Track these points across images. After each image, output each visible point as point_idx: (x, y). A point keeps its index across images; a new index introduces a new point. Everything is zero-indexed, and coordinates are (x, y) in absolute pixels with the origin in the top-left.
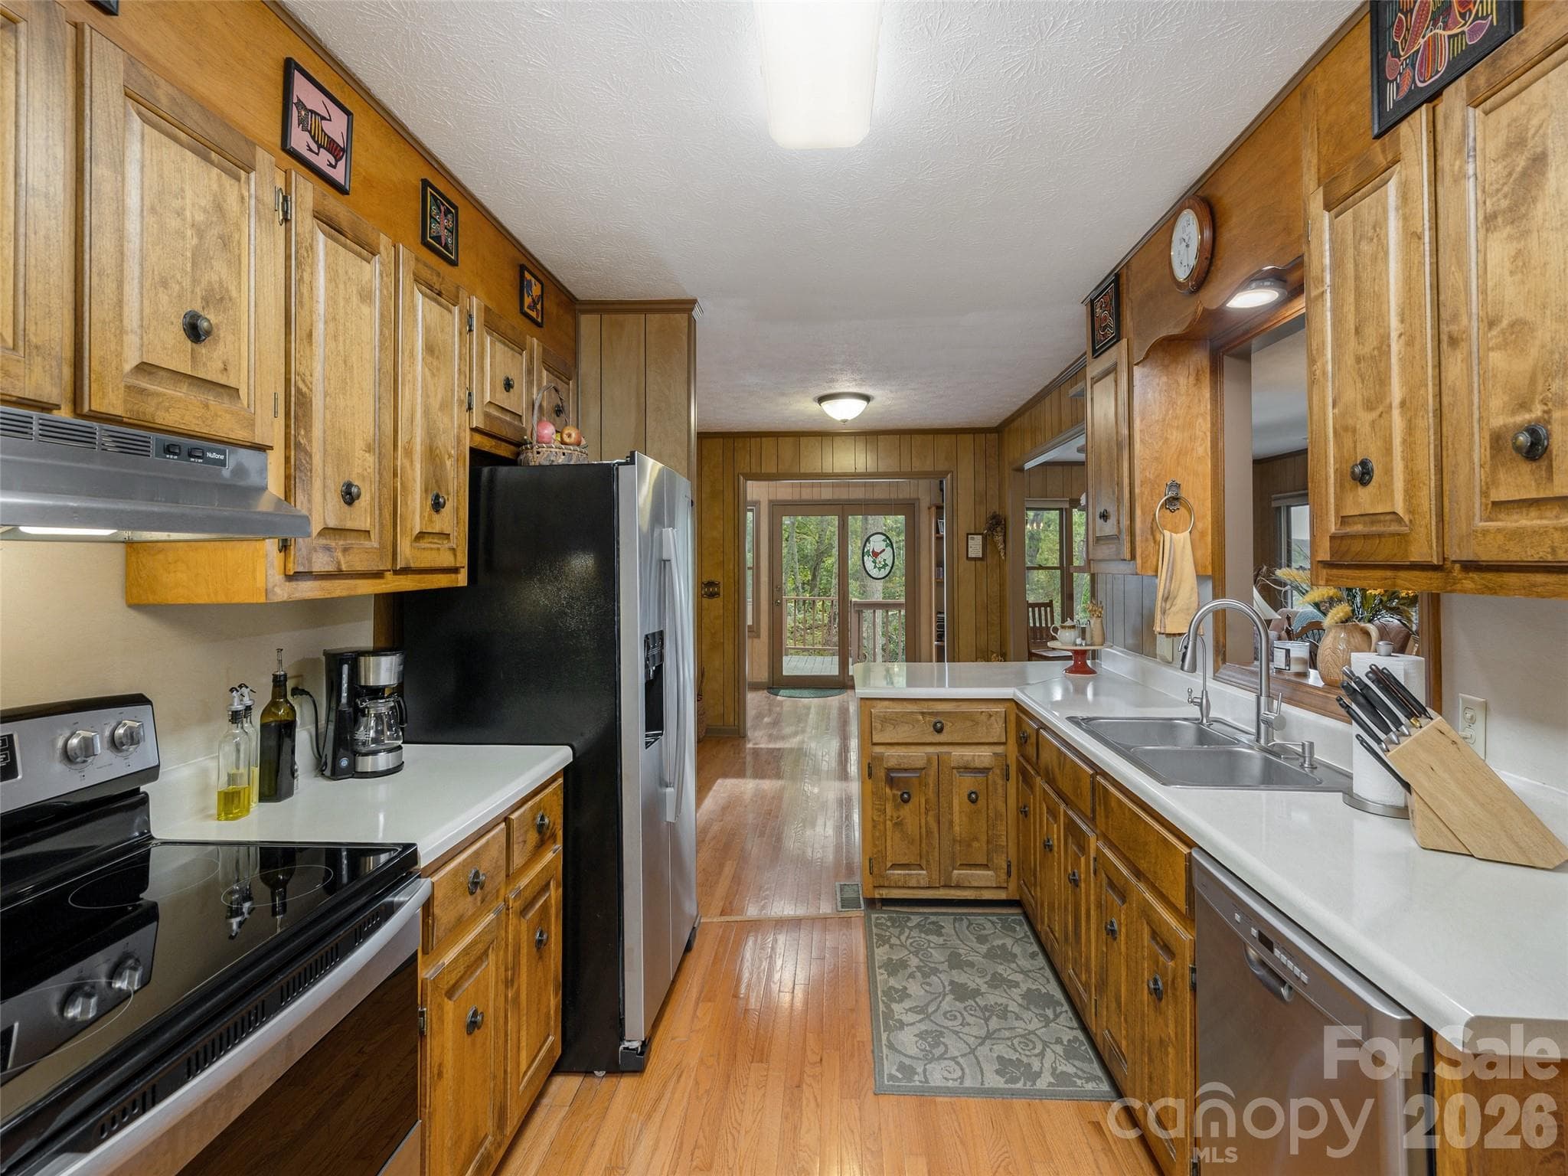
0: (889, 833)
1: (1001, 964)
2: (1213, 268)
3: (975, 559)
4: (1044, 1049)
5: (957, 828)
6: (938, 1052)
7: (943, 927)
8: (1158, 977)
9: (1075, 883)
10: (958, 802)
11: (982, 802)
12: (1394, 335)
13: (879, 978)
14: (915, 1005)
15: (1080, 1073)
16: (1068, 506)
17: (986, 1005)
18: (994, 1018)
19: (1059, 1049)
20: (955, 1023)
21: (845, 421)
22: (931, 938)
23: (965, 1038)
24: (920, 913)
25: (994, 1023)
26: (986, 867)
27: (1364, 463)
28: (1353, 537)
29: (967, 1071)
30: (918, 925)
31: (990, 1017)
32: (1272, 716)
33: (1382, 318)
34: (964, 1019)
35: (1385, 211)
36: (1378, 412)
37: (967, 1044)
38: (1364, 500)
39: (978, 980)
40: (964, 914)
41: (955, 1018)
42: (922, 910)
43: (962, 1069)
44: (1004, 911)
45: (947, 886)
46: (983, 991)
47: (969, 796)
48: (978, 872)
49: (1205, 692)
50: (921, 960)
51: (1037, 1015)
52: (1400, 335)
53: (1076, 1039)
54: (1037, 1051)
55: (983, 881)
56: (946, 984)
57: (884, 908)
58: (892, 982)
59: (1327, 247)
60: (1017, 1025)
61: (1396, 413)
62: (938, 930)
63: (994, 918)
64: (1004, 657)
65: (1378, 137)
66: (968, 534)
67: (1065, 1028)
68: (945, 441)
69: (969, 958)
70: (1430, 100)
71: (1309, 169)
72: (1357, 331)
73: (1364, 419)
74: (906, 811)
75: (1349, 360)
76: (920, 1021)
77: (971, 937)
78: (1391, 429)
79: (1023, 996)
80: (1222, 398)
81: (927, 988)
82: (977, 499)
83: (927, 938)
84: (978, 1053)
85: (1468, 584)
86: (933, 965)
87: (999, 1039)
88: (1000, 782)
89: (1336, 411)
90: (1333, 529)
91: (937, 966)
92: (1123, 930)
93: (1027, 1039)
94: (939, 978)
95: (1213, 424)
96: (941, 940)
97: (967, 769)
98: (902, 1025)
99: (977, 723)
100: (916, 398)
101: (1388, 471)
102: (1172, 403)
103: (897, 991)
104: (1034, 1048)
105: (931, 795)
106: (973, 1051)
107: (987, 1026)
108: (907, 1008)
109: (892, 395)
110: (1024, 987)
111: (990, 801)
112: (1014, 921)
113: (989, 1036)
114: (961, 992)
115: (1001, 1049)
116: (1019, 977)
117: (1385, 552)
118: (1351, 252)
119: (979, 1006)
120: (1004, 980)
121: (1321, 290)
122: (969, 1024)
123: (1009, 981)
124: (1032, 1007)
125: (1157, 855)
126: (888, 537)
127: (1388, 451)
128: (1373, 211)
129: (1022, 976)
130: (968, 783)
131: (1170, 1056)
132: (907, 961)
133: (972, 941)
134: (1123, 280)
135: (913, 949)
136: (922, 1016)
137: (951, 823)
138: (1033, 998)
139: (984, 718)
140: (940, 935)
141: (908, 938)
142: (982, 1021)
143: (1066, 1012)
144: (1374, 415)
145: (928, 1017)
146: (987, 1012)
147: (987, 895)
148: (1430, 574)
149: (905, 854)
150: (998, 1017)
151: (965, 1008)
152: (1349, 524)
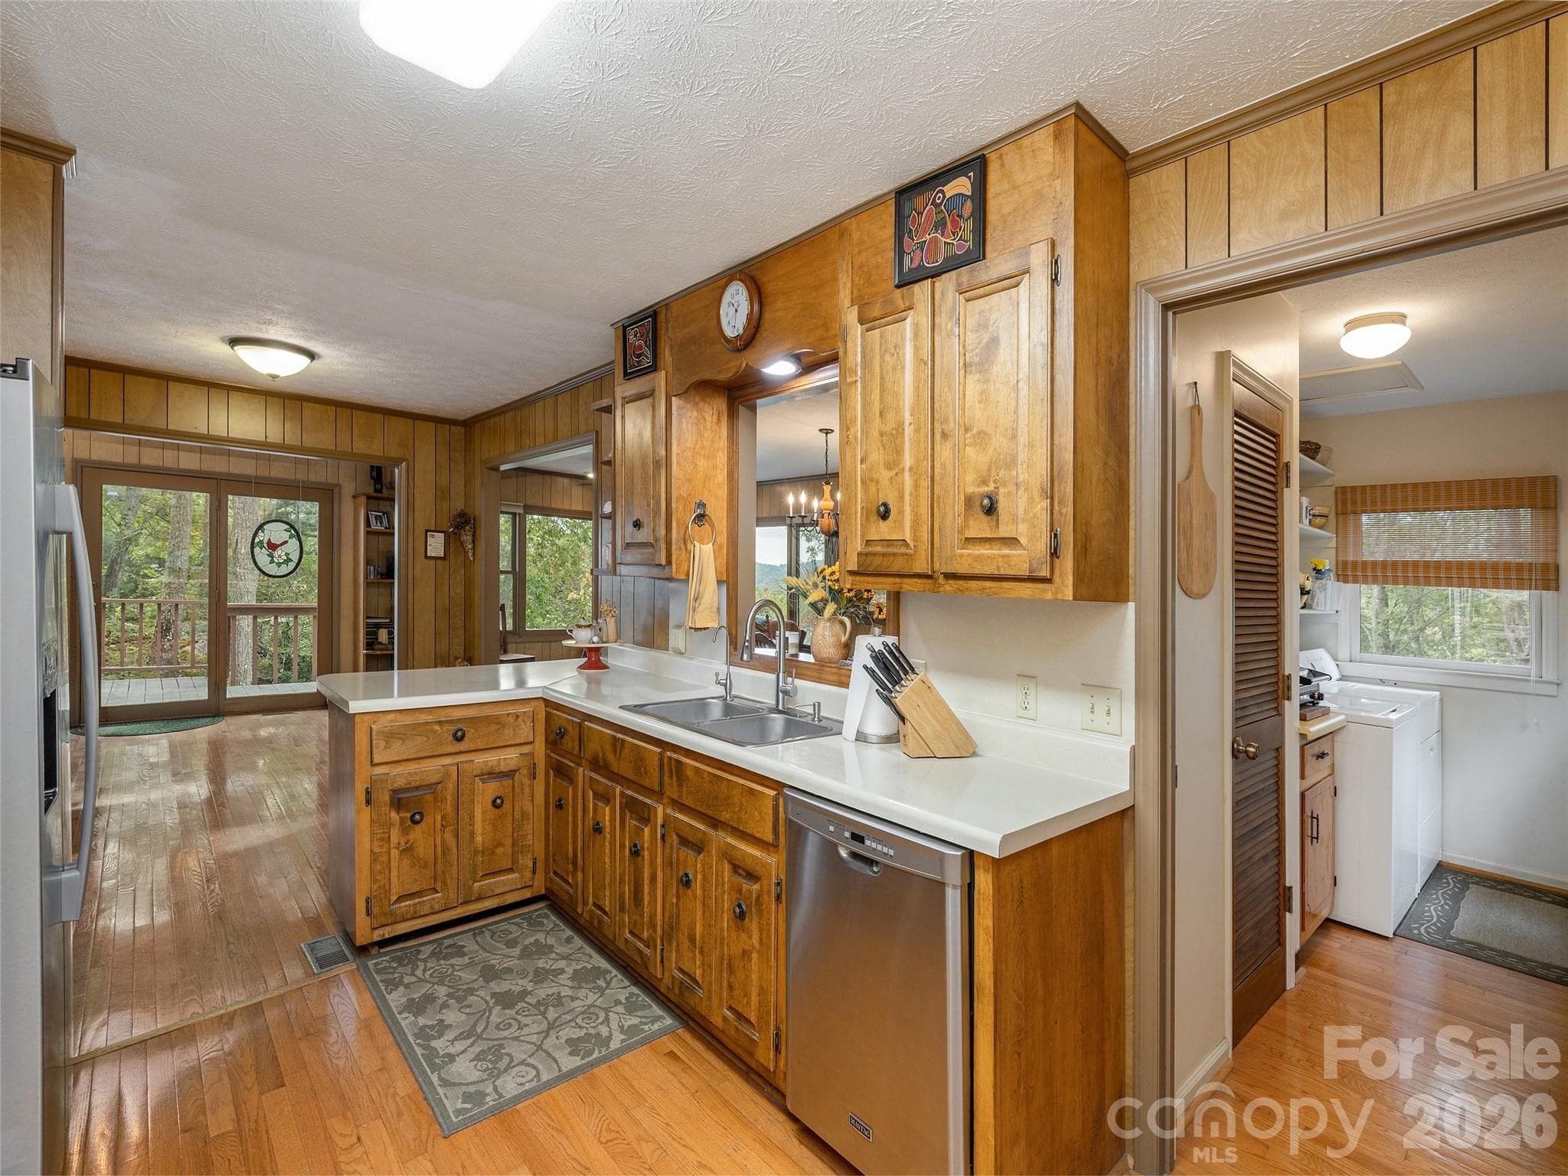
0: (394, 864)
1: (540, 959)
2: (758, 336)
3: (436, 558)
4: (607, 1015)
5: (479, 839)
6: (502, 1065)
7: (464, 946)
8: (741, 902)
9: (636, 852)
10: (481, 810)
11: (507, 806)
12: (907, 423)
13: (403, 1024)
14: (460, 1031)
15: (643, 1020)
16: (522, 512)
17: (539, 1001)
18: (551, 1008)
19: (620, 1009)
20: (512, 1030)
21: (274, 377)
22: (453, 961)
23: (527, 1038)
24: (430, 942)
25: (552, 1014)
26: (511, 870)
27: (885, 505)
28: (875, 554)
29: (540, 1067)
30: (433, 954)
31: (546, 1010)
32: (789, 688)
33: (898, 410)
34: (519, 1022)
35: (903, 338)
36: (895, 472)
37: (531, 1043)
38: (883, 530)
39: (521, 982)
40: (483, 926)
41: (510, 1025)
42: (431, 937)
43: (535, 1068)
44: (525, 910)
45: (466, 903)
46: (530, 989)
47: (494, 801)
48: (502, 878)
49: (728, 674)
50: (449, 987)
51: (590, 989)
52: (910, 424)
53: (632, 994)
54: (601, 1020)
55: (508, 886)
56: (488, 998)
57: (381, 951)
58: (422, 1021)
59: (859, 349)
60: (575, 1005)
61: (907, 474)
62: (460, 952)
63: (518, 920)
64: (470, 660)
65: (898, 287)
66: (427, 531)
67: (621, 988)
68: (401, 424)
69: (505, 965)
70: (933, 277)
71: (844, 288)
72: (881, 413)
73: (885, 475)
74: (417, 833)
75: (875, 433)
76: (472, 1045)
77: (499, 945)
78: (903, 484)
79: (572, 979)
80: (737, 437)
81: (468, 1010)
82: (438, 493)
83: (448, 963)
84: (545, 1047)
85: (948, 588)
86: (465, 987)
87: (562, 1025)
88: (527, 781)
89: (864, 466)
90: (859, 550)
91: (471, 986)
92: (699, 877)
93: (589, 1013)
94: (478, 996)
95: (729, 459)
96: (466, 960)
97: (492, 775)
98: (451, 1058)
99: (503, 726)
100: (381, 370)
101: (901, 512)
102: (700, 435)
103: (432, 1027)
104: (598, 1018)
105: (449, 808)
106: (540, 1047)
107: (546, 1018)
108: (451, 1038)
109: (348, 360)
110: (570, 970)
111: (516, 803)
112: (539, 916)
113: (551, 1026)
114: (507, 1000)
115: (567, 1033)
116: (561, 964)
117: (897, 566)
118: (878, 358)
119: (530, 1004)
120: (548, 972)
121: (854, 379)
122: (526, 1025)
123: (554, 970)
124: (583, 985)
125: (742, 804)
126: (292, 527)
127: (901, 498)
128: (895, 336)
129: (564, 962)
130: (492, 789)
131: (754, 960)
132: (432, 994)
133: (500, 949)
134: (661, 318)
135: (436, 980)
136: (471, 1040)
137: (472, 834)
138: (581, 978)
139: (511, 719)
140: (464, 955)
141: (424, 971)
142: (540, 1017)
143: (616, 976)
144: (892, 473)
145: (479, 1037)
146: (541, 1006)
147: (510, 899)
148: (924, 581)
149: (416, 881)
150: (554, 1006)
151: (517, 1013)
152: (871, 546)
